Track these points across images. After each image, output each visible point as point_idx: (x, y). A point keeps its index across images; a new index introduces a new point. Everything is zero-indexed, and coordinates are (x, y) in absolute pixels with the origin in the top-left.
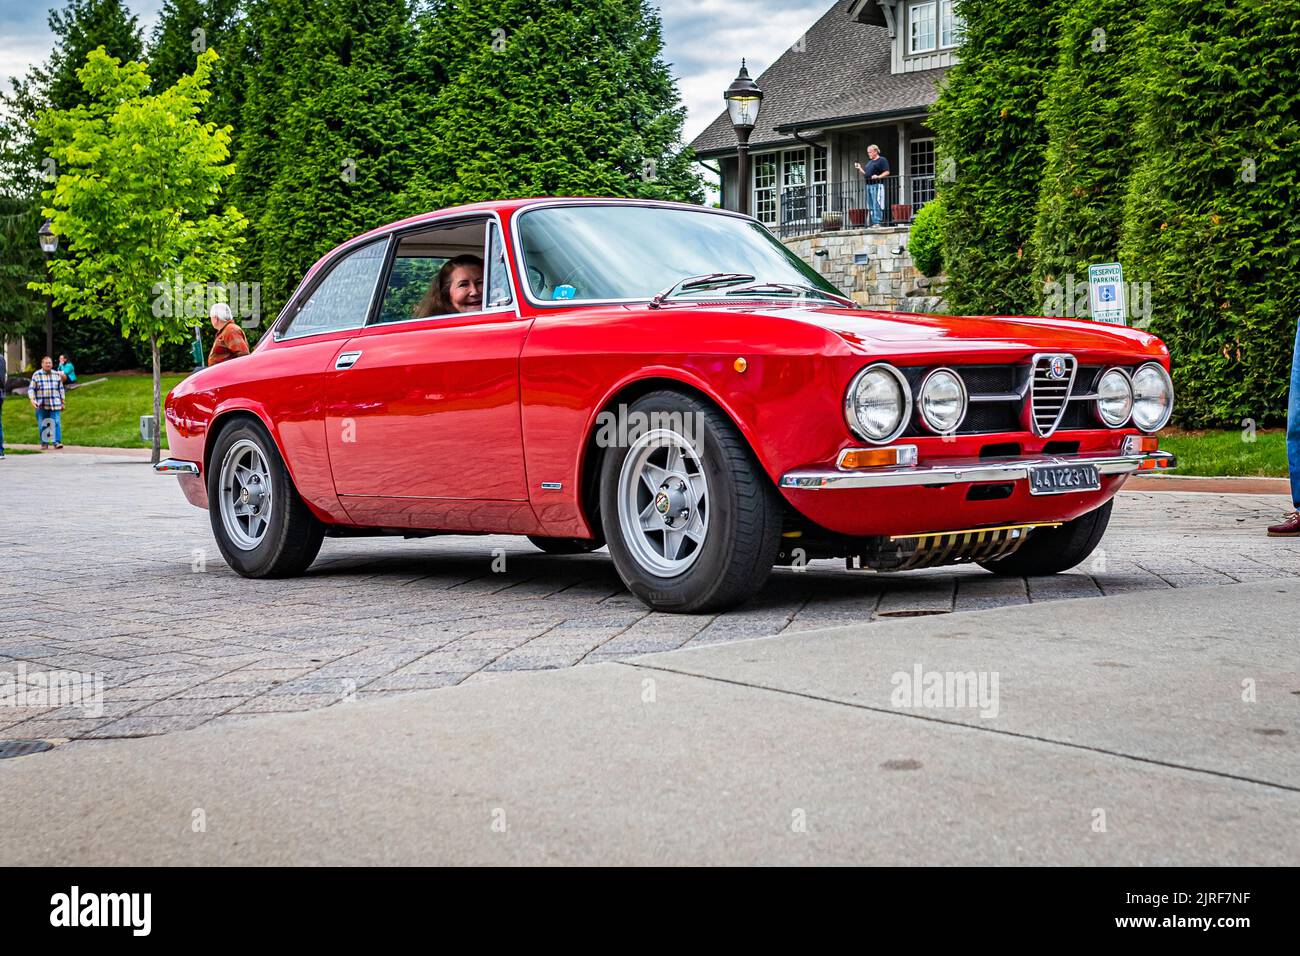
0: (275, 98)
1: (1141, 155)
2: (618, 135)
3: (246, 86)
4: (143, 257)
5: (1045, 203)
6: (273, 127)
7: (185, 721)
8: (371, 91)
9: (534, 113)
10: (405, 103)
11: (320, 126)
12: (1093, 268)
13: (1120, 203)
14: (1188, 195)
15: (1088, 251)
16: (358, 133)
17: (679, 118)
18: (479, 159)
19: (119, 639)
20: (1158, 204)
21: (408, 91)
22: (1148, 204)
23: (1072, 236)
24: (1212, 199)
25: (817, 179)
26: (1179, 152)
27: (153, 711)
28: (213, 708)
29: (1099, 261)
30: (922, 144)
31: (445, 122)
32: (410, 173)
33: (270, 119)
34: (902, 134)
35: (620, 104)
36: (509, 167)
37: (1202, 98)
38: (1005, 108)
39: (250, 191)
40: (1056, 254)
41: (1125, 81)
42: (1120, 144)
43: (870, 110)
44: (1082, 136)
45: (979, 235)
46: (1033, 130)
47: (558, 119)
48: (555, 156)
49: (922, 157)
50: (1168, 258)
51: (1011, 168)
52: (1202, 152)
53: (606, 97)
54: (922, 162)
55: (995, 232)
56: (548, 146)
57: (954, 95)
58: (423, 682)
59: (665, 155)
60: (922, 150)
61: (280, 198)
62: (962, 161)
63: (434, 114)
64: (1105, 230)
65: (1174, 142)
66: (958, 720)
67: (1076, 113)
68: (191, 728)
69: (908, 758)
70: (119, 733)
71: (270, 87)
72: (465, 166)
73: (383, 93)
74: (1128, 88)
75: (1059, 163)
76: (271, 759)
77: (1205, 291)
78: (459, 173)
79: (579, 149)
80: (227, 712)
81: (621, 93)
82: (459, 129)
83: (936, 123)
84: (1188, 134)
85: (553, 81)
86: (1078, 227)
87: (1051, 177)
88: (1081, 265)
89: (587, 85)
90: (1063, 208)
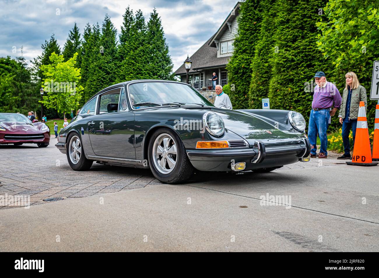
0: (88, 62)
1: (273, 75)
2: (159, 70)
3: (82, 60)
4: (62, 96)
5: (252, 85)
6: (88, 69)
7: (90, 194)
8: (108, 61)
9: (142, 66)
10: (115, 64)
11: (97, 68)
12: (263, 99)
13: (268, 86)
14: (284, 84)
15: (261, 96)
16: (105, 70)
17: (172, 67)
18: (130, 75)
19: (70, 176)
20: (277, 86)
21: (116, 61)
22: (275, 86)
23: (257, 92)
24: (289, 85)
25: (201, 80)
26: (282, 75)
27: (82, 191)
28: (94, 191)
29: (263, 98)
30: (224, 73)
31: (123, 68)
32: (116, 78)
33: (87, 67)
34: (219, 70)
35: (160, 64)
36: (136, 77)
37: (287, 63)
38: (243, 65)
39: (83, 82)
40: (254, 96)
41: (270, 60)
42: (268, 73)
43: (213, 65)
44: (260, 71)
45: (237, 92)
46: (249, 70)
47: (147, 67)
48: (146, 75)
49: (224, 75)
50: (279, 97)
51: (244, 78)
52: (287, 75)
53: (157, 63)
54: (224, 76)
55: (241, 91)
56: (145, 73)
57: (232, 62)
58: (137, 187)
59: (169, 75)
60: (224, 74)
61: (89, 83)
62: (234, 76)
63: (121, 66)
64: (265, 91)
65: (281, 73)
66: (253, 197)
67: (259, 66)
68: (91, 196)
69: (244, 205)
70: (77, 196)
71: (87, 60)
72: (127, 77)
73: (110, 61)
74: (270, 61)
75: (255, 77)
76: (110, 203)
77: (287, 104)
78: (126, 78)
79: (151, 73)
80: (98, 192)
81: (160, 61)
82: (126, 69)
83: (228, 68)
84: (284, 71)
85: (146, 59)
86: (259, 90)
87: (253, 80)
88: (260, 99)
89: (153, 60)
90: (256, 87)
